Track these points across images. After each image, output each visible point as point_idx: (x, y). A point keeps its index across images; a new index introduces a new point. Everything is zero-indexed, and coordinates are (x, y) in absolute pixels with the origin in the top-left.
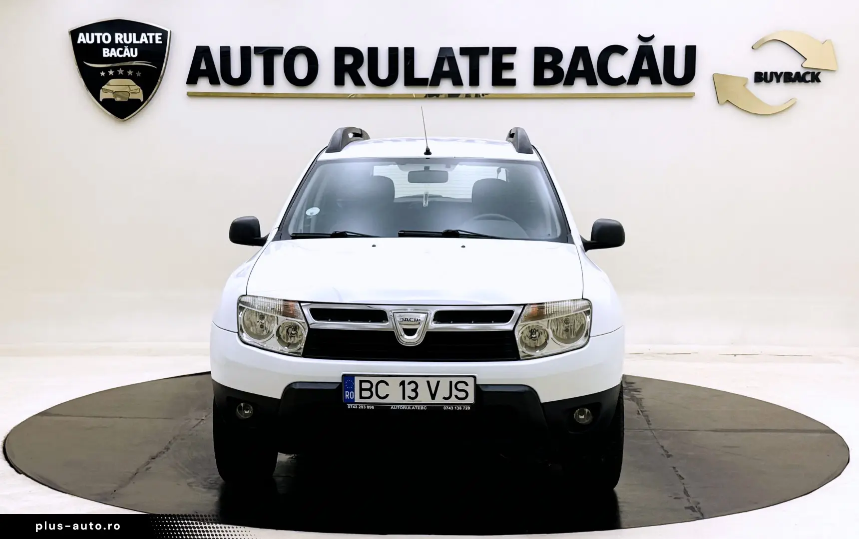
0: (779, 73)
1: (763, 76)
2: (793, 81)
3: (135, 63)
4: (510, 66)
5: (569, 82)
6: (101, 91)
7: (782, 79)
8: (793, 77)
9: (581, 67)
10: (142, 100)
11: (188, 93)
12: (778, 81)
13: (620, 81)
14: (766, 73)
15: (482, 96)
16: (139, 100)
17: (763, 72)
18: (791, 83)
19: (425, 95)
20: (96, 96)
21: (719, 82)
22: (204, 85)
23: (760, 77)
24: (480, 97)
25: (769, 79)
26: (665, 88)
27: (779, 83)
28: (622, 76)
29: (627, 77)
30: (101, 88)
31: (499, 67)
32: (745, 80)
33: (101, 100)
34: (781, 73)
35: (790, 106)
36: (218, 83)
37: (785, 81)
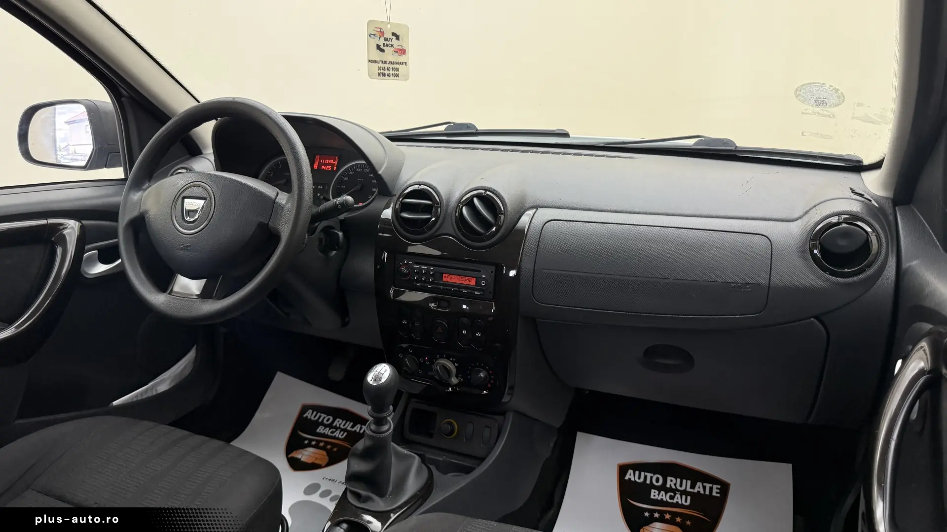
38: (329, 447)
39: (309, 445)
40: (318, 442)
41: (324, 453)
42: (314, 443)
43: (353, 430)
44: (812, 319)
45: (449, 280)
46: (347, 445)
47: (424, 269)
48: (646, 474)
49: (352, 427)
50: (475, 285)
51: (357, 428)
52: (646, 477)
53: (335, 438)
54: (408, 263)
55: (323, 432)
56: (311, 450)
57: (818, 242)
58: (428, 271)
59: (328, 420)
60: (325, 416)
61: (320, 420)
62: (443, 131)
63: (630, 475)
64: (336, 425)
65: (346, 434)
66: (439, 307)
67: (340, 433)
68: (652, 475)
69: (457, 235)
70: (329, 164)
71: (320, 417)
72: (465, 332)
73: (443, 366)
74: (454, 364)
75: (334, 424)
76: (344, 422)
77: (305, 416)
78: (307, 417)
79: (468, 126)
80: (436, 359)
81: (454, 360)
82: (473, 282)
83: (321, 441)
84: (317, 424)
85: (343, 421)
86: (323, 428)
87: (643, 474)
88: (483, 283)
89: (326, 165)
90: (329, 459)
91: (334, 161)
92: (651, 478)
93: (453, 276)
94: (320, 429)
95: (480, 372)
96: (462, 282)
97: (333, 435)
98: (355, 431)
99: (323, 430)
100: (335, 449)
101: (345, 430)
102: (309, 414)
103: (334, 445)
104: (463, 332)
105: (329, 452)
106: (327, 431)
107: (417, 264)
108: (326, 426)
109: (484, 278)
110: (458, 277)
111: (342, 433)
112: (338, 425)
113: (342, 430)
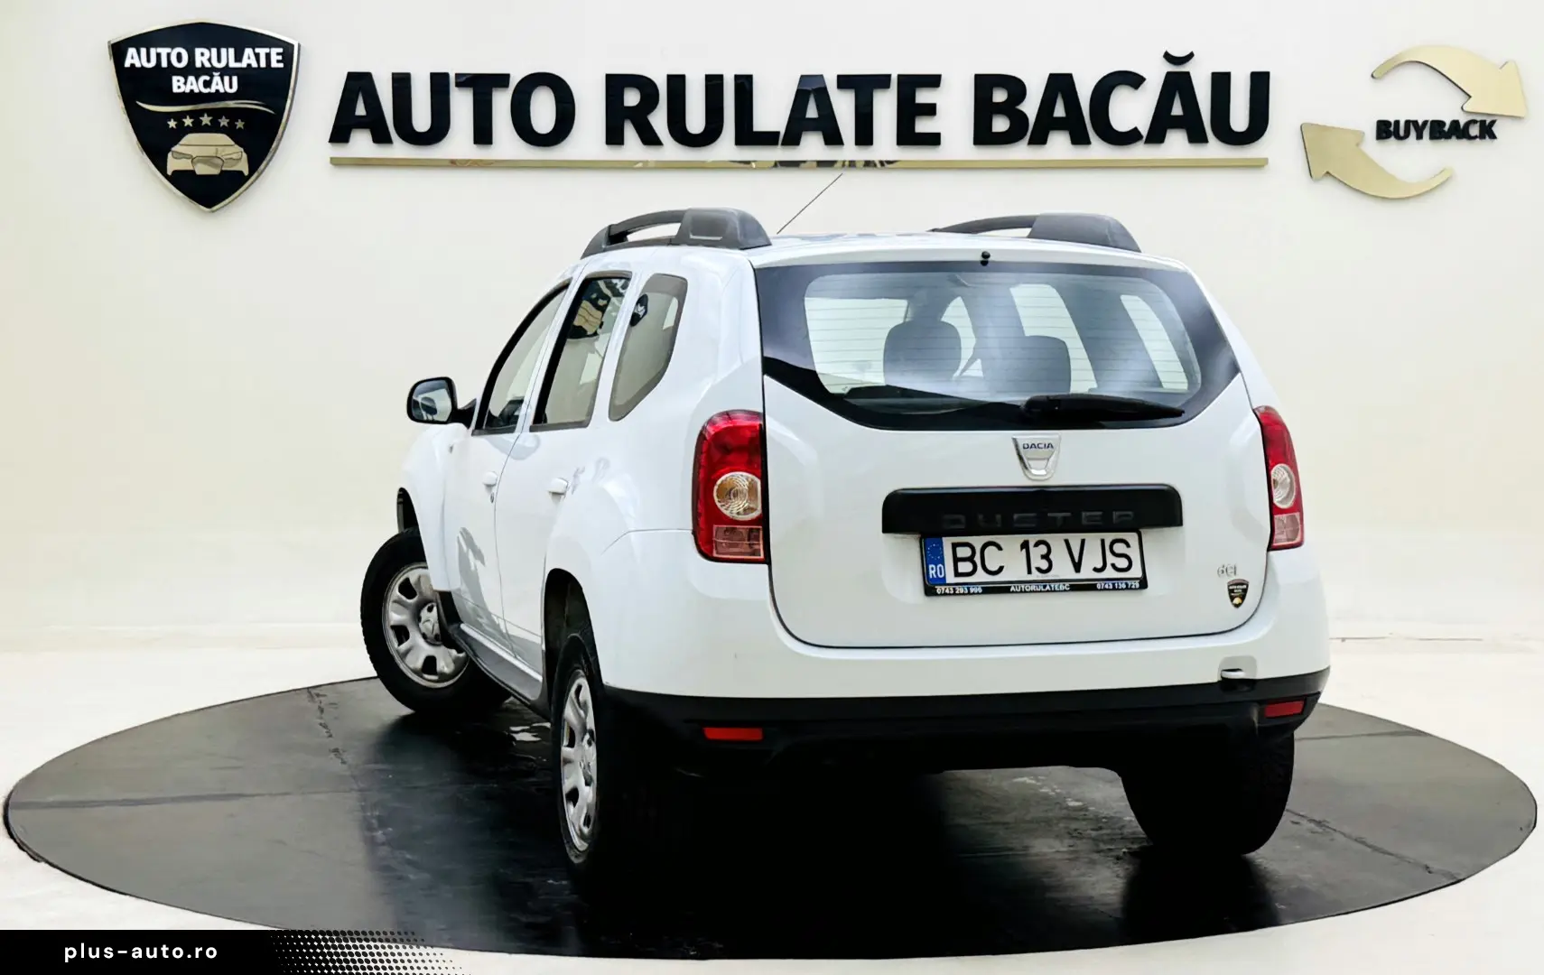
0: (1420, 123)
1: (1392, 129)
2: (1447, 136)
3: (232, 104)
4: (930, 110)
5: (1039, 139)
6: (170, 155)
7: (1426, 133)
8: (1446, 128)
9: (1059, 111)
10: (246, 173)
11: (332, 159)
12: (1419, 137)
13: (1131, 137)
14: (1397, 123)
15: (879, 165)
16: (241, 173)
17: (1392, 120)
18: (1443, 140)
19: (773, 164)
20: (160, 164)
21: (1312, 137)
22: (361, 143)
23: (1385, 130)
24: (875, 165)
25: (1402, 133)
26: (1214, 149)
27: (1421, 141)
28: (1136, 129)
29: (1144, 131)
30: (169, 150)
31: (909, 111)
32: (1360, 135)
33: (169, 173)
34: (1425, 123)
35: (1439, 184)
36: (388, 140)
37: (1433, 137)
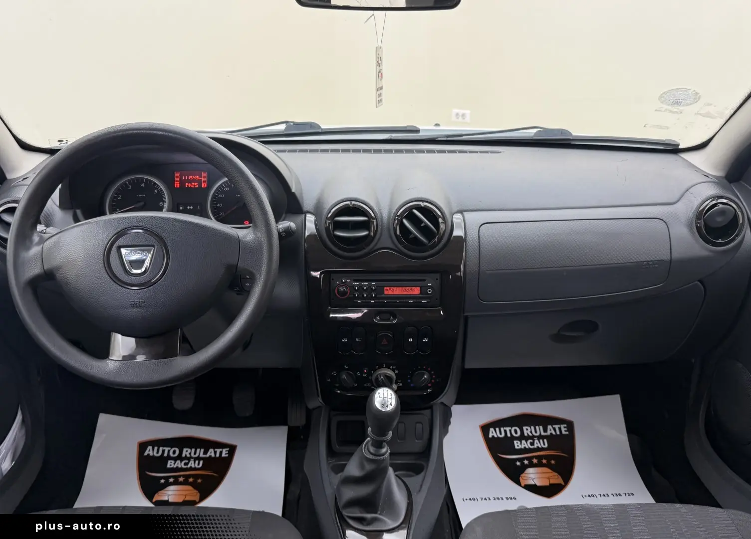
38: (191, 480)
39: (167, 484)
40: (176, 478)
41: (189, 487)
42: (171, 480)
43: (208, 455)
44: (696, 282)
45: (390, 292)
46: (209, 473)
47: (365, 285)
48: (505, 428)
49: (205, 453)
50: (421, 293)
51: (211, 453)
52: (505, 431)
53: (191, 469)
54: (346, 282)
55: (175, 466)
56: (172, 488)
57: (702, 221)
58: (370, 287)
59: (174, 452)
60: (169, 448)
61: (166, 455)
62: (283, 132)
63: (492, 433)
64: (186, 455)
65: (201, 462)
66: (381, 320)
67: (195, 463)
68: (510, 428)
69: (398, 248)
70: (194, 181)
71: (163, 451)
72: (412, 340)
73: (386, 376)
74: (394, 372)
75: (184, 455)
76: (193, 450)
77: (146, 454)
78: (148, 455)
79: (311, 125)
80: (375, 370)
81: (394, 367)
82: (416, 291)
83: (180, 476)
84: (164, 460)
85: (191, 450)
86: (173, 462)
87: (502, 429)
88: (430, 291)
89: (190, 182)
90: (199, 492)
91: (200, 176)
92: (510, 431)
93: (395, 289)
94: (170, 464)
95: (423, 375)
96: (405, 293)
97: (189, 466)
98: (210, 456)
99: (175, 464)
100: (199, 481)
101: (199, 458)
102: (149, 451)
103: (196, 477)
104: (410, 340)
105: (194, 485)
106: (180, 464)
107: (356, 281)
108: (175, 459)
109: (430, 286)
110: (400, 288)
111: (197, 462)
112: (188, 456)
113: (195, 459)
